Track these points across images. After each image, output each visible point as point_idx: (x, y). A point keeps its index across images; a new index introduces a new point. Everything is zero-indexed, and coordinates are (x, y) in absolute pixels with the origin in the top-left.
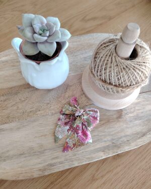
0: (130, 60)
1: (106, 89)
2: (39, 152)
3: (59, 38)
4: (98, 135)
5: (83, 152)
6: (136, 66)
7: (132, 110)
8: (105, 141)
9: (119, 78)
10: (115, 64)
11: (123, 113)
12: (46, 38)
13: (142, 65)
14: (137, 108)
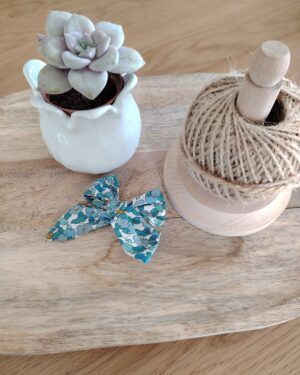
0: (265, 125)
1: (209, 186)
2: (47, 301)
3: (113, 63)
4: (179, 286)
5: (139, 318)
6: (278, 140)
7: (266, 243)
8: (193, 302)
9: (237, 162)
10: (229, 131)
11: (244, 247)
12: (86, 61)
13: (291, 139)
14: (277, 239)
